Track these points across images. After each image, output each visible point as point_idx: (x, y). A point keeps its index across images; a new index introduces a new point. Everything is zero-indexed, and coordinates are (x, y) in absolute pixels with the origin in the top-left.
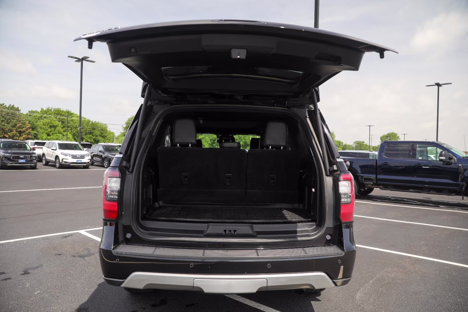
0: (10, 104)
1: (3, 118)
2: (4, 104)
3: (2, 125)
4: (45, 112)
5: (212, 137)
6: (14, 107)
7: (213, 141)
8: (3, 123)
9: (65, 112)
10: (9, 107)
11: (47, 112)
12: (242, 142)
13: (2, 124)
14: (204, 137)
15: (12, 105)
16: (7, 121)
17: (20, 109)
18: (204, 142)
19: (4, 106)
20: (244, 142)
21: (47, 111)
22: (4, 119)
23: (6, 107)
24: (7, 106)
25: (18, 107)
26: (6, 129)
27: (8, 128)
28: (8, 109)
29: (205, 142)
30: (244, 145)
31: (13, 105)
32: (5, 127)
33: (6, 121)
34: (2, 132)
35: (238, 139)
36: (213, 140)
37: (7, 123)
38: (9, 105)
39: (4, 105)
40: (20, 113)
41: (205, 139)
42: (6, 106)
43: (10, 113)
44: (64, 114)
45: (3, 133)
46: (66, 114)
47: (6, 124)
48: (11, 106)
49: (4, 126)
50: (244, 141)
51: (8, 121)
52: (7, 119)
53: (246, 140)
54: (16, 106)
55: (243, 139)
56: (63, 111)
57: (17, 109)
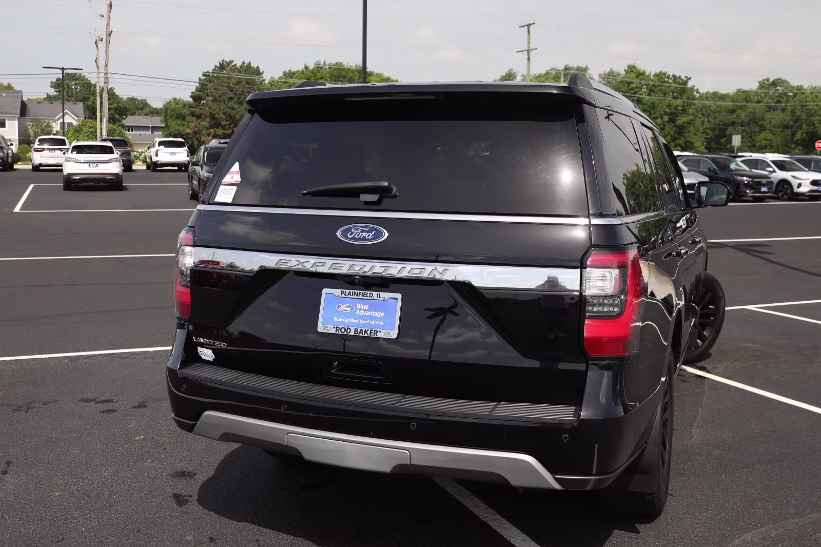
0: (244, 62)
1: (231, 93)
2: (233, 61)
3: (229, 108)
4: (313, 73)
5: (717, 121)
6: (251, 67)
7: (721, 133)
8: (232, 104)
9: (353, 71)
10: (241, 67)
11: (316, 73)
12: (803, 133)
13: (229, 106)
14: (692, 121)
15: (247, 62)
16: (239, 98)
17: (261, 71)
18: (691, 134)
19: (233, 66)
20: (807, 133)
21: (315, 71)
22: (232, 95)
23: (237, 68)
24: (238, 66)
25: (258, 67)
26: (237, 116)
27: (239, 113)
28: (240, 72)
29: (695, 134)
30: (807, 139)
31: (250, 63)
32: (234, 112)
33: (236, 99)
34: (229, 122)
35: (791, 123)
36: (720, 130)
37: (239, 103)
38: (241, 64)
39: (233, 64)
40: (261, 79)
41: (693, 127)
42: (235, 65)
43: (243, 80)
44: (351, 75)
45: (232, 126)
46: (355, 75)
47: (236, 106)
48: (245, 65)
49: (233, 109)
50: (808, 128)
51: (241, 99)
52: (239, 94)
53: (814, 124)
54: (254, 65)
55: (804, 125)
56: (349, 70)
57: (257, 72)
